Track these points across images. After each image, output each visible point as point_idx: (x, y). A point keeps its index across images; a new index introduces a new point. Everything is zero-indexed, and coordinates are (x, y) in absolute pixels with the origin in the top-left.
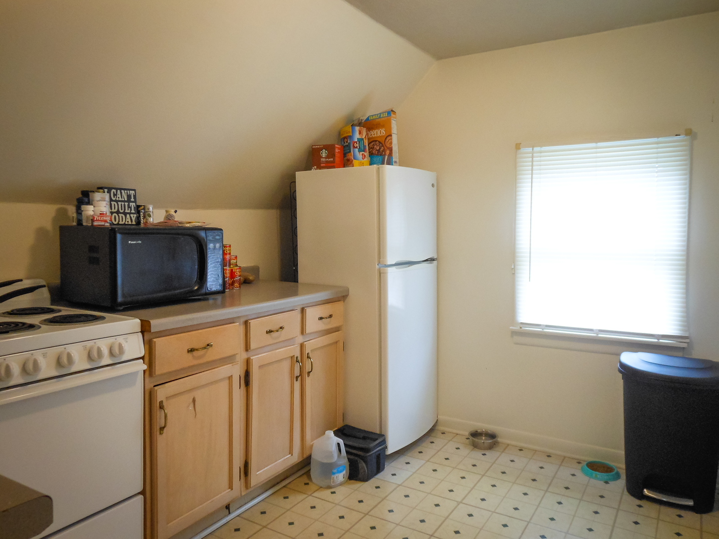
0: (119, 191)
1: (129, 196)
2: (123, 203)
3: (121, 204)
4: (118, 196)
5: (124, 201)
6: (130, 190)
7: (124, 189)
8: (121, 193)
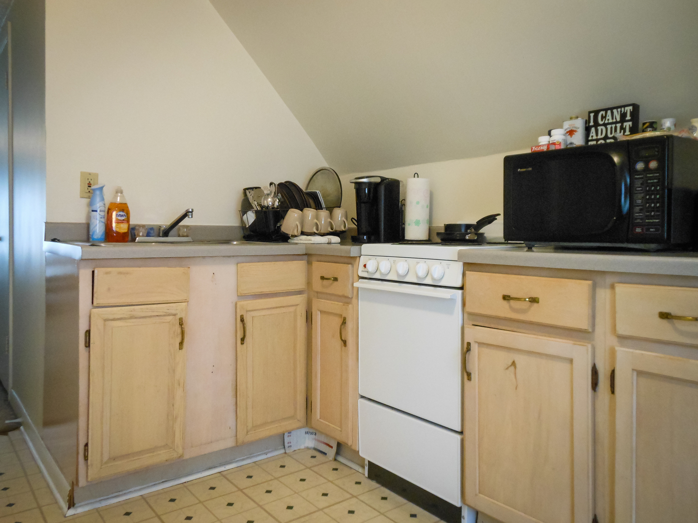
0: (609, 112)
1: (623, 116)
2: (614, 126)
3: (611, 128)
4: (607, 118)
5: (616, 123)
6: (625, 106)
7: (617, 108)
8: (612, 113)
